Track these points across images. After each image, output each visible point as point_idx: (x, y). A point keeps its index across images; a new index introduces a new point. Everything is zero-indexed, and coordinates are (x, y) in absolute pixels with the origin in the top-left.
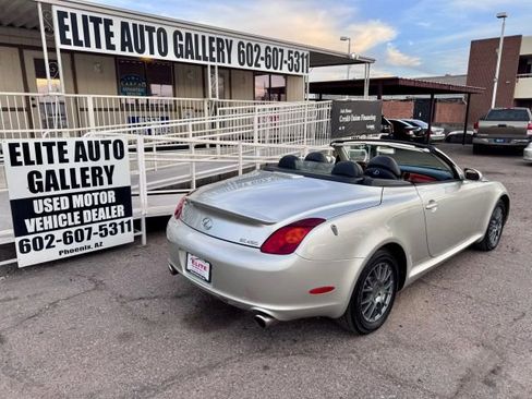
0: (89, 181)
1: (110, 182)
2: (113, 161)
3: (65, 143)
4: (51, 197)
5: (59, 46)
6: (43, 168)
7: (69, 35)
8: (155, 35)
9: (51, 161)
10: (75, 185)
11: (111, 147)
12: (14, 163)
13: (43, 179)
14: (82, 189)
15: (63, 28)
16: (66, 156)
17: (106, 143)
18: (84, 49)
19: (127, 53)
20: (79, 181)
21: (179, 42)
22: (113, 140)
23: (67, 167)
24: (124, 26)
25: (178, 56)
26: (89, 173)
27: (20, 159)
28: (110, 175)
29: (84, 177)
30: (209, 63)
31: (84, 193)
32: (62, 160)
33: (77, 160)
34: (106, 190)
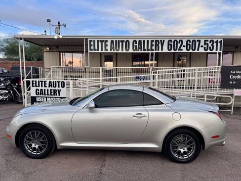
0: (52, 94)
1: (59, 95)
2: (60, 88)
3: (46, 81)
4: (41, 97)
5: (89, 51)
6: (40, 88)
7: (92, 48)
8: (124, 43)
9: (42, 86)
10: (48, 95)
11: (60, 83)
12: (33, 86)
13: (39, 92)
14: (50, 96)
15: (91, 45)
16: (46, 85)
17: (59, 82)
18: (97, 51)
19: (112, 51)
20: (49, 93)
21: (135, 45)
22: (61, 81)
23: (46, 89)
24: (112, 42)
25: (134, 50)
26: (52, 91)
27: (34, 85)
28: (59, 93)
29: (51, 92)
30: (150, 52)
31: (51, 97)
32: (45, 86)
33: (49, 87)
34: (58, 97)
